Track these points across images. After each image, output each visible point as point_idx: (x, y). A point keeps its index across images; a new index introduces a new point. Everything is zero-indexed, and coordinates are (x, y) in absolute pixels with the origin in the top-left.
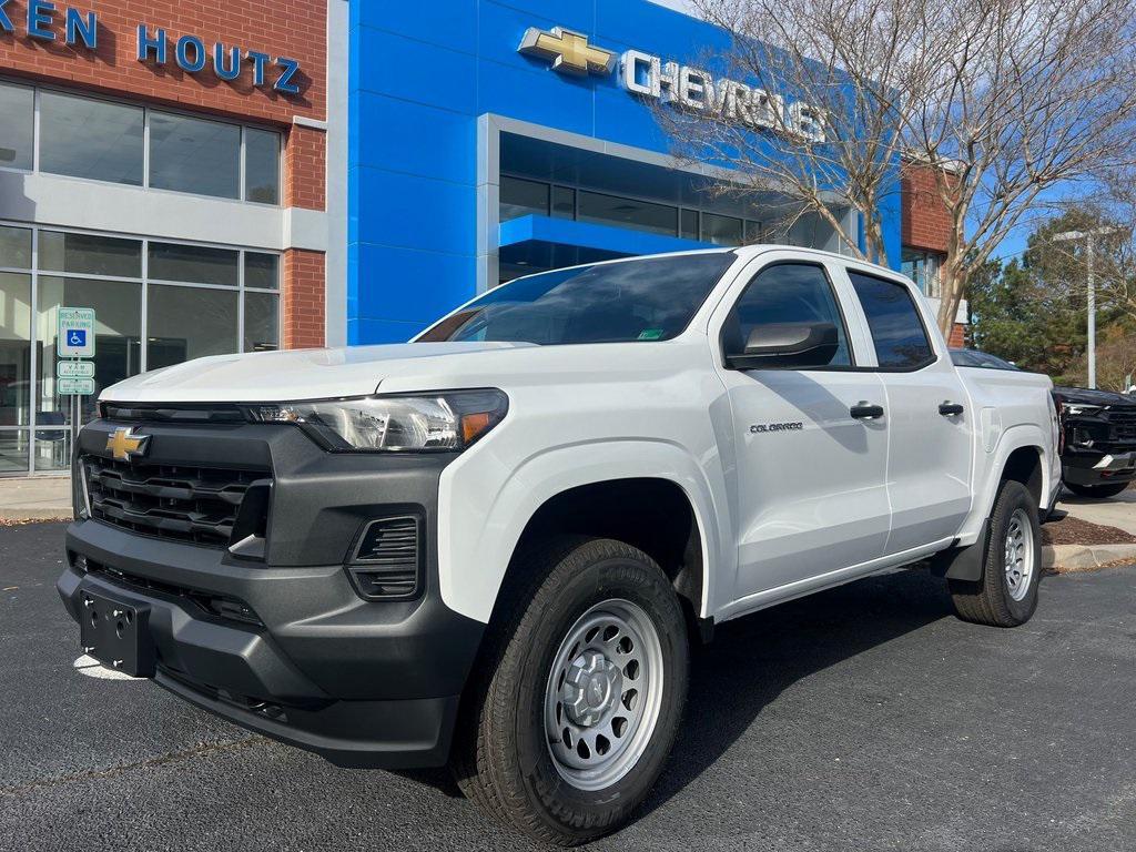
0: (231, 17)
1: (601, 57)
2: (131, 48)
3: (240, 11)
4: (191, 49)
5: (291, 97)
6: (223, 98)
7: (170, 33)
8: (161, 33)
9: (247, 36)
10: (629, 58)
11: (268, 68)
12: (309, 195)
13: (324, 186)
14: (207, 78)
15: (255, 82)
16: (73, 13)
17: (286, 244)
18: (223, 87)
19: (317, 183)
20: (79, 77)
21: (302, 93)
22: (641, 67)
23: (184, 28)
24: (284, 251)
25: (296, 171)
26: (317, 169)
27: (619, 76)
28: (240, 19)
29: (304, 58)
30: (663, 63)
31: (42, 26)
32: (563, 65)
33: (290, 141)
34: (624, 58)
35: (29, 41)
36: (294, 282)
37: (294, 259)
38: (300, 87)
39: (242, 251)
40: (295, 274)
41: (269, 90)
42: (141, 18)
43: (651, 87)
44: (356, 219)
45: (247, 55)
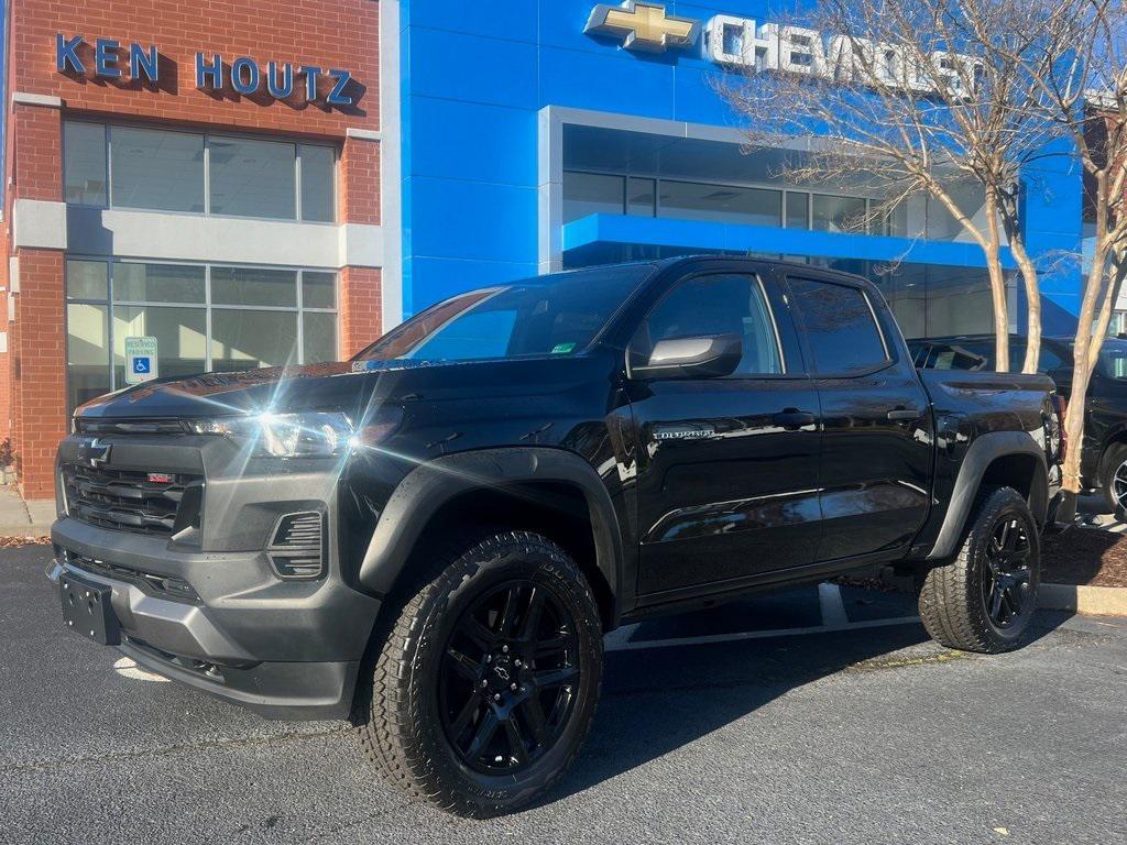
0: (283, 33)
1: (682, 28)
2: (190, 76)
3: (291, 26)
4: (245, 71)
5: (344, 109)
6: (277, 116)
7: (225, 57)
8: (217, 58)
9: (298, 51)
10: (716, 25)
11: (321, 81)
12: (364, 209)
13: (379, 199)
14: (262, 98)
15: (308, 98)
16: (136, 48)
17: (342, 262)
18: (278, 105)
19: (371, 196)
20: (145, 111)
21: (355, 102)
22: (730, 33)
23: (238, 50)
24: (340, 269)
25: (350, 186)
26: (371, 181)
27: (704, 47)
28: (292, 34)
29: (356, 66)
30: (758, 25)
31: (109, 64)
32: (637, 41)
33: (344, 155)
34: (709, 27)
35: (100, 80)
36: (351, 300)
37: (350, 277)
38: (353, 97)
39: (300, 271)
40: (351, 292)
41: (322, 103)
42: (197, 45)
43: (744, 55)
44: (409, 231)
45: (299, 70)
